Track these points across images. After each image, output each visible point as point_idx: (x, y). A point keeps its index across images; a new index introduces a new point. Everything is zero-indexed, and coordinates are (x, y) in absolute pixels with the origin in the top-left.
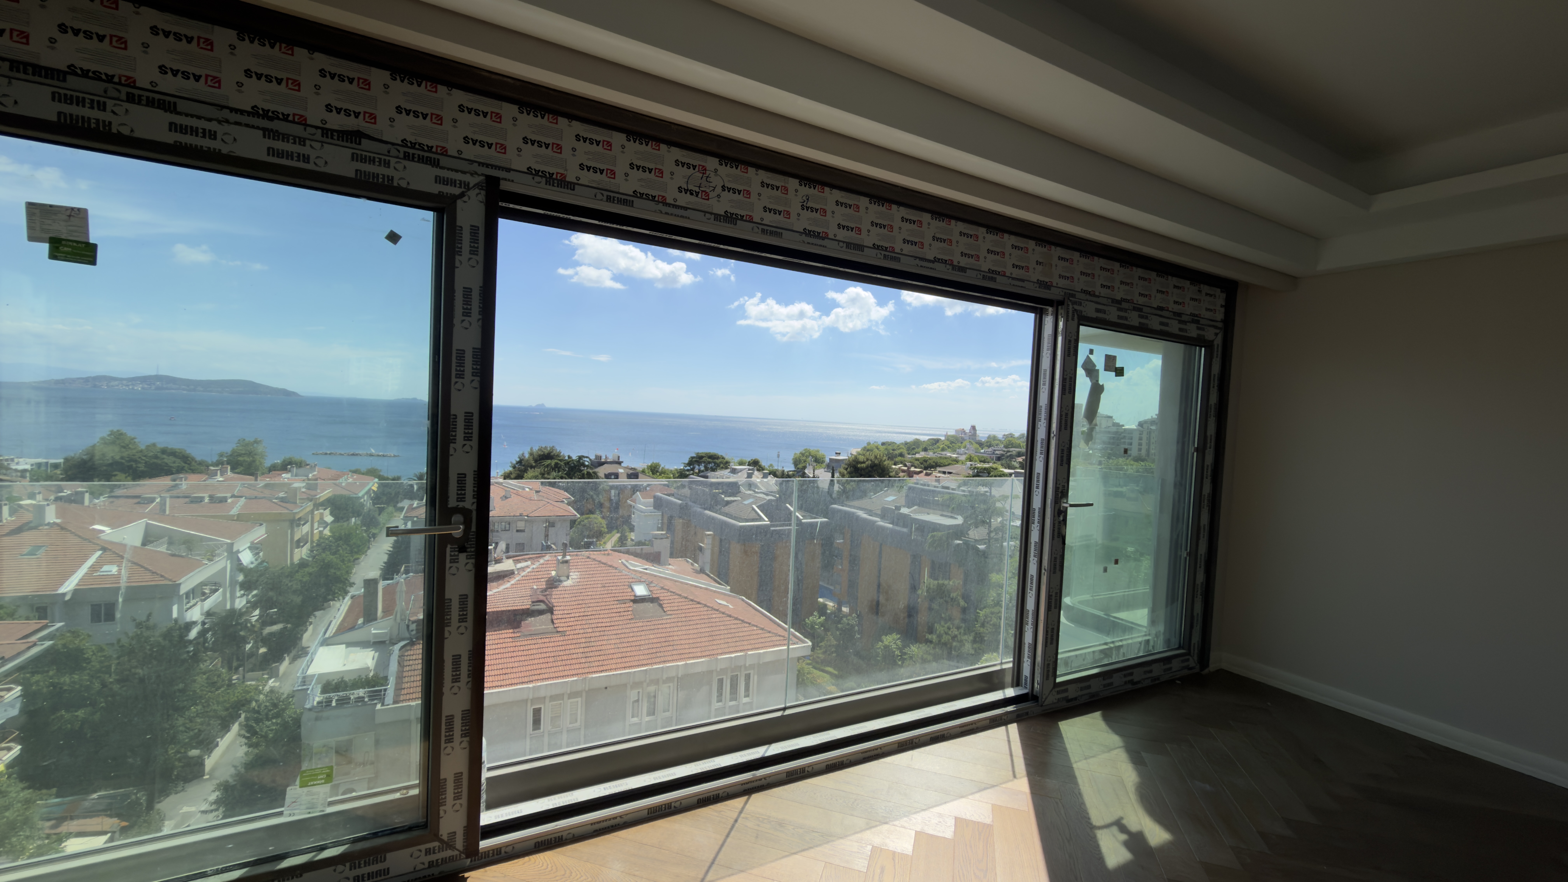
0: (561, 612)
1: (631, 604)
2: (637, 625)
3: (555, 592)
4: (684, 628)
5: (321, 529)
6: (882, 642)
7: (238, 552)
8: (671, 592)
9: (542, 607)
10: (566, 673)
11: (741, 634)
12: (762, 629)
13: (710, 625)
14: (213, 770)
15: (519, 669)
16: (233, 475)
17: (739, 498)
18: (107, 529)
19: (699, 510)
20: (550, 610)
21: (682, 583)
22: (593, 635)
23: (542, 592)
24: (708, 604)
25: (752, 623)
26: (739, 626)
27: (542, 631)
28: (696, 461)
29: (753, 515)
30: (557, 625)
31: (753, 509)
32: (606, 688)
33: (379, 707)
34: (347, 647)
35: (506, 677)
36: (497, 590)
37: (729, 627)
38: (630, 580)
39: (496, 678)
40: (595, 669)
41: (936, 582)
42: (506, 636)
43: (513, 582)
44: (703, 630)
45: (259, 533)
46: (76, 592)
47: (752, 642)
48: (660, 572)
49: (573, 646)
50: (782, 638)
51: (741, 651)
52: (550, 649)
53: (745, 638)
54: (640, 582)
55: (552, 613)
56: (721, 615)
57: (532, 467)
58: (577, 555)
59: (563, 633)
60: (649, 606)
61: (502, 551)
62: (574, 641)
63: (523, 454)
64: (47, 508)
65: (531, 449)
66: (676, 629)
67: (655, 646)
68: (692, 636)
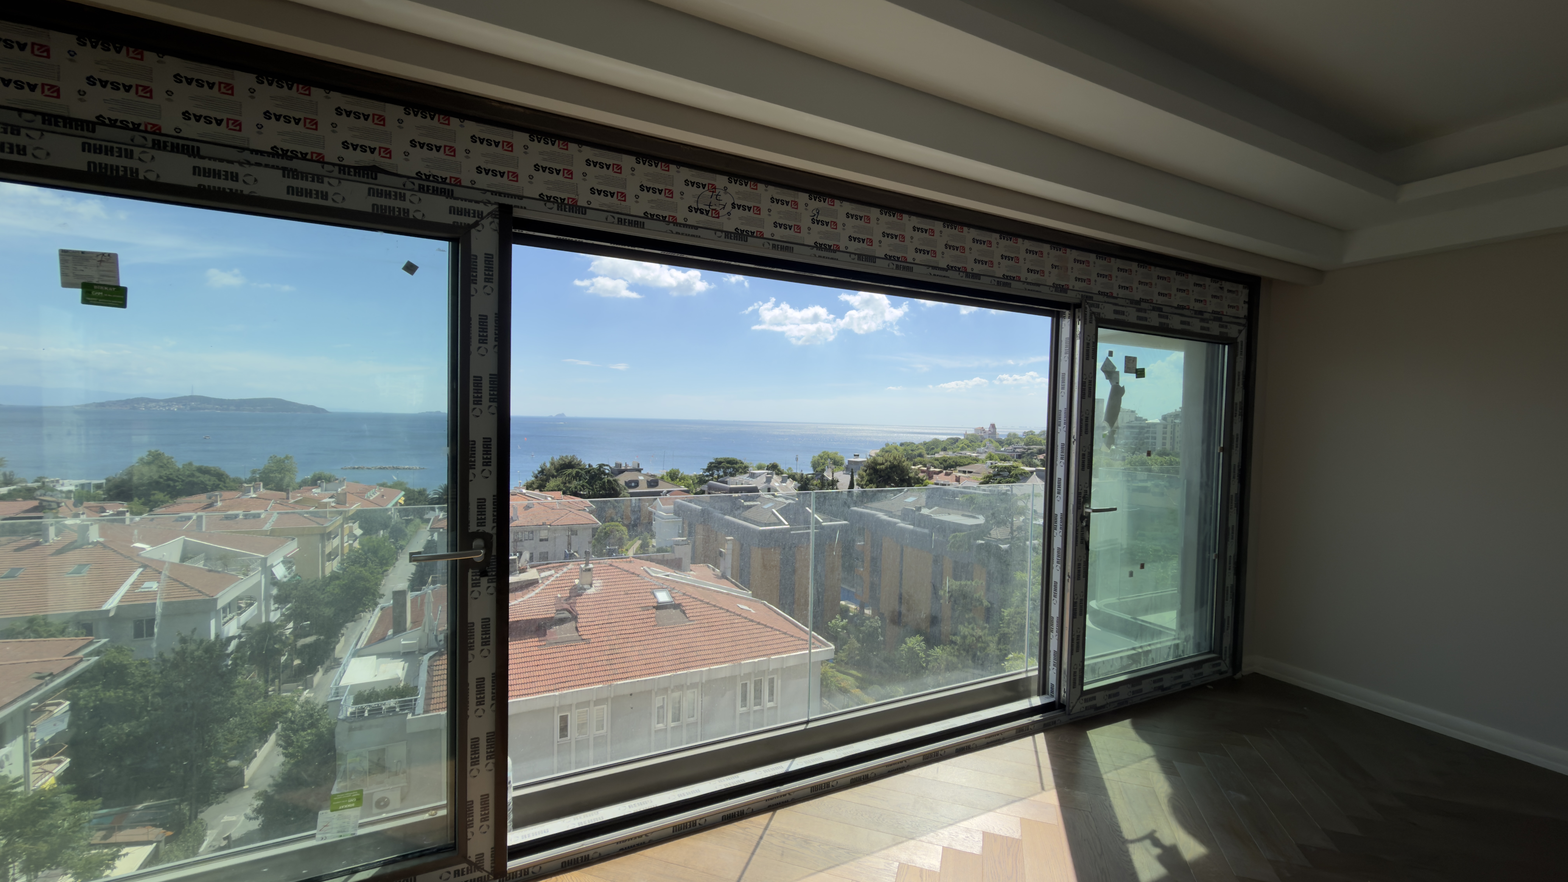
0: (585, 620)
1: (654, 611)
2: (661, 631)
3: (579, 600)
4: (706, 634)
5: (351, 542)
6: (906, 643)
7: (272, 566)
8: (693, 598)
9: (566, 614)
10: (591, 680)
11: (764, 639)
12: (785, 633)
13: (733, 630)
14: (252, 779)
15: (546, 677)
16: (265, 491)
17: (759, 503)
18: (147, 547)
19: (720, 515)
20: (575, 618)
21: (704, 588)
22: (617, 642)
23: (566, 600)
24: (730, 610)
25: (775, 627)
26: (762, 630)
27: (566, 639)
28: (715, 466)
29: (773, 519)
30: (581, 633)
31: (773, 513)
32: (631, 695)
33: (410, 716)
34: (377, 658)
35: (533, 685)
36: (522, 599)
37: (751, 632)
38: (653, 587)
39: (523, 686)
40: (620, 676)
41: (958, 583)
42: (532, 644)
43: (537, 591)
44: (726, 636)
45: (291, 548)
46: (119, 608)
47: (775, 646)
48: (682, 578)
49: (598, 654)
50: (804, 642)
51: (764, 656)
52: (575, 657)
53: (768, 643)
54: (662, 588)
55: (577, 622)
56: (743, 620)
57: (553, 476)
58: (599, 563)
59: (587, 641)
60: (672, 612)
61: (526, 560)
62: (599, 649)
63: (544, 464)
64: (91, 528)
65: (552, 459)
66: (699, 635)
67: (678, 652)
68: (714, 642)
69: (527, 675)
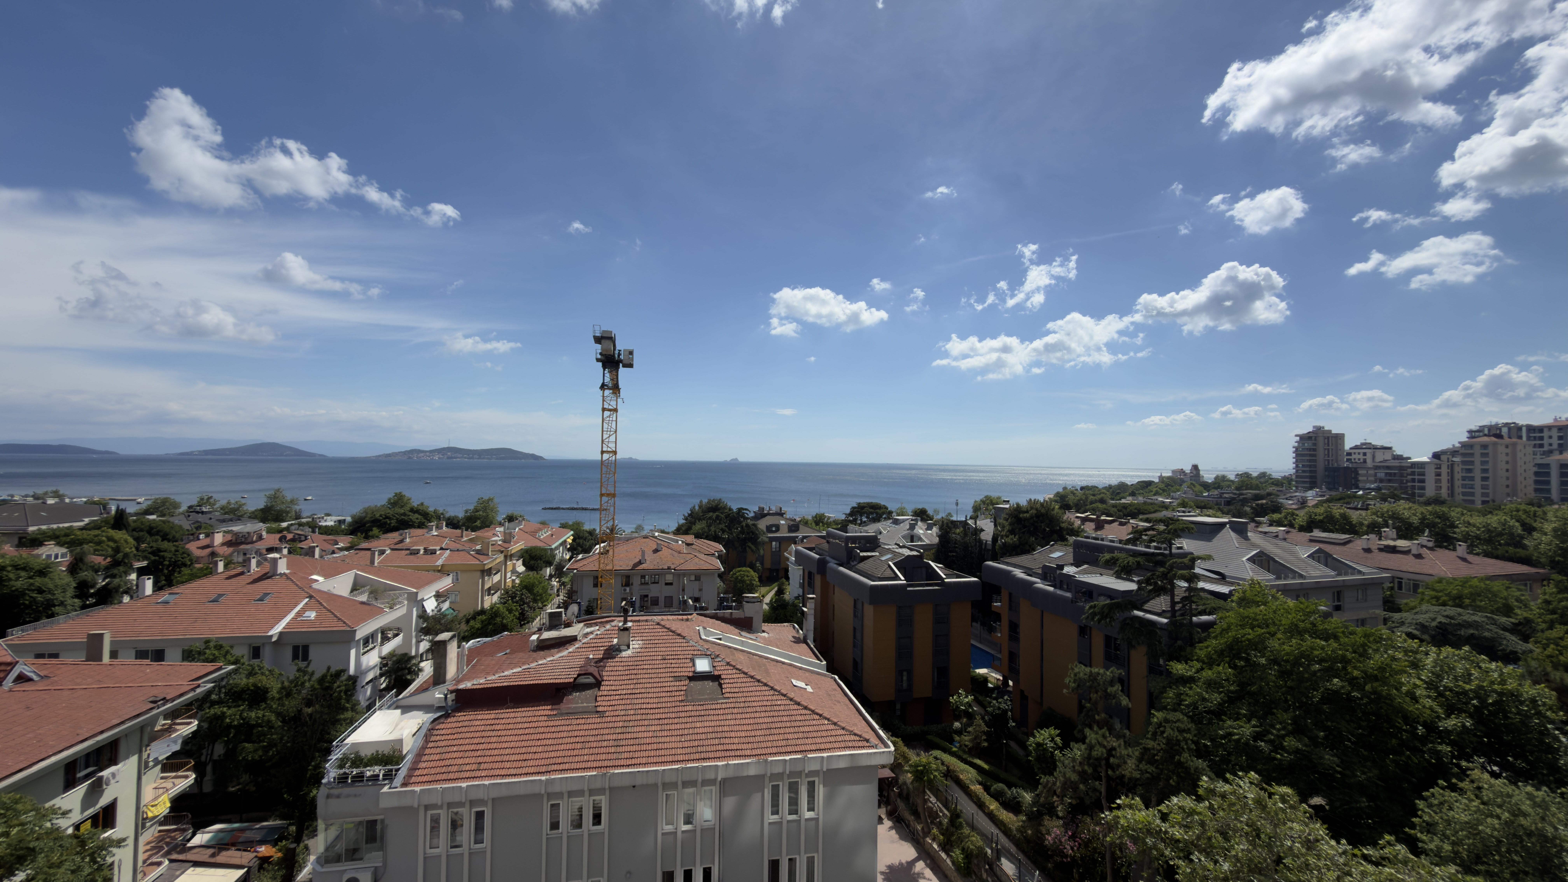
0: (609, 688)
1: (687, 682)
2: (688, 708)
3: (610, 663)
4: (739, 716)
5: (514, 578)
8: (737, 669)
9: (591, 680)
10: (589, 765)
11: (806, 729)
12: (835, 724)
15: (541, 755)
16: (450, 530)
17: (877, 554)
18: (320, 579)
19: (835, 566)
20: (598, 685)
21: (762, 656)
22: (634, 718)
23: (596, 662)
25: (825, 715)
26: (808, 717)
27: (580, 710)
28: (858, 512)
29: (889, 573)
30: (598, 704)
31: (890, 566)
32: (634, 787)
33: (387, 789)
34: (403, 713)
36: (552, 658)
37: (793, 718)
38: (695, 653)
39: (515, 764)
40: (622, 762)
41: (1088, 670)
42: (542, 713)
43: (571, 650)
44: (761, 720)
46: (281, 634)
47: (819, 740)
48: (740, 643)
49: (607, 731)
50: (858, 738)
51: (802, 752)
53: (810, 735)
54: (706, 655)
55: (598, 689)
56: (788, 702)
57: (700, 520)
58: (642, 621)
59: (601, 714)
60: (710, 684)
61: (573, 614)
62: (611, 725)
63: (694, 507)
64: (279, 561)
65: (701, 502)
66: (729, 717)
67: (699, 737)
68: (745, 728)
69: (524, 750)
